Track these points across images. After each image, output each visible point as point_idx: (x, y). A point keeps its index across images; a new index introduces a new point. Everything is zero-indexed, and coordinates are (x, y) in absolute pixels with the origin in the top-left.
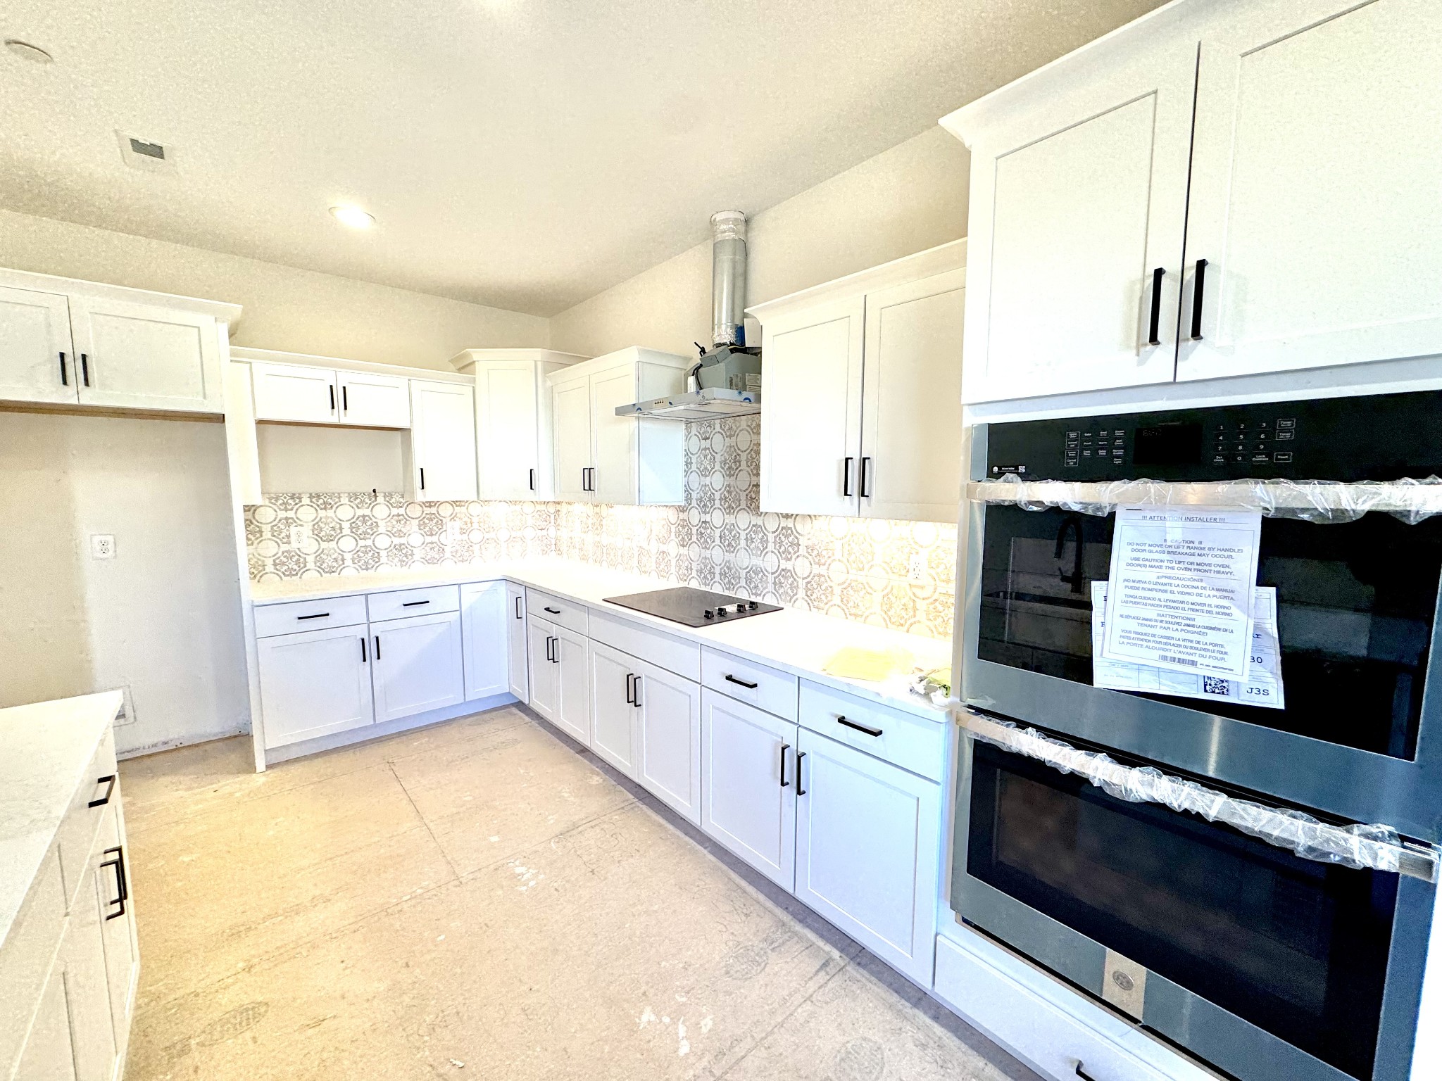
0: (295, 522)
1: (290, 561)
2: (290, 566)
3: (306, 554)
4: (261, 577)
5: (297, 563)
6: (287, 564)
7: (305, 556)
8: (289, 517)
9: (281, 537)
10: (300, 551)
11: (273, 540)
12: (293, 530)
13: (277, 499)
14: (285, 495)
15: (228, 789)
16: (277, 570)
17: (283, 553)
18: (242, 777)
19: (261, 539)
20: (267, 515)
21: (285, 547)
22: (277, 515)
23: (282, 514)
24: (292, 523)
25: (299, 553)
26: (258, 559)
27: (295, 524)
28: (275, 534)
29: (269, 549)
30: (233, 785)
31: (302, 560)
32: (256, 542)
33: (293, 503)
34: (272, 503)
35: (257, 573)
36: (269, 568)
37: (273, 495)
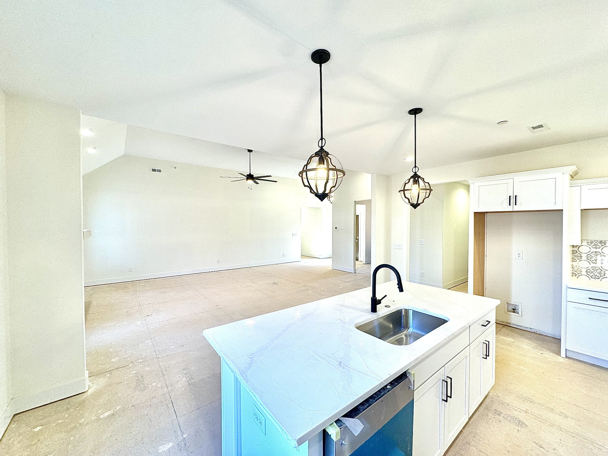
0: (601, 254)
1: (595, 271)
2: (595, 274)
3: (605, 270)
4: (579, 276)
5: (600, 273)
6: (594, 272)
7: (604, 271)
8: (597, 251)
9: (592, 260)
10: (602, 268)
11: (587, 261)
12: (599, 258)
13: (592, 242)
14: (596, 241)
15: (547, 356)
16: (588, 274)
17: (592, 267)
18: (554, 355)
19: (581, 260)
20: (585, 249)
21: (594, 265)
22: (591, 250)
23: (594, 250)
24: (599, 254)
25: (601, 269)
26: (578, 268)
27: (600, 255)
28: (588, 258)
29: (584, 264)
30: (549, 356)
31: (603, 272)
32: (578, 261)
33: (600, 245)
34: (589, 245)
35: (575, 274)
36: (584, 273)
37: (589, 241)
